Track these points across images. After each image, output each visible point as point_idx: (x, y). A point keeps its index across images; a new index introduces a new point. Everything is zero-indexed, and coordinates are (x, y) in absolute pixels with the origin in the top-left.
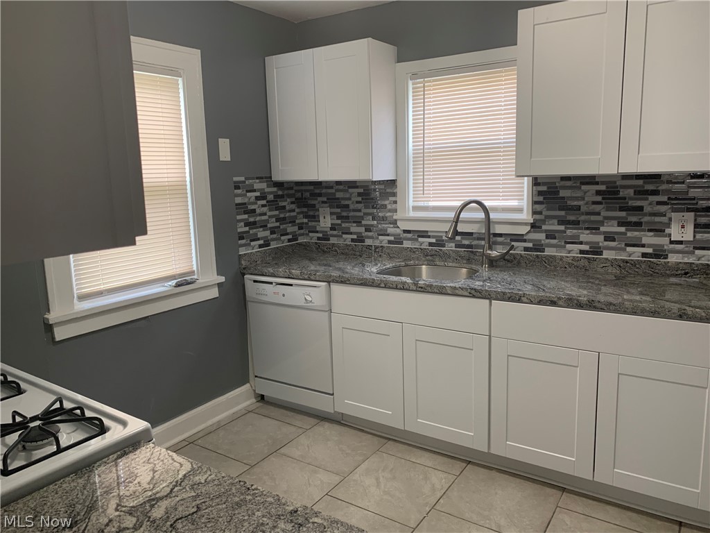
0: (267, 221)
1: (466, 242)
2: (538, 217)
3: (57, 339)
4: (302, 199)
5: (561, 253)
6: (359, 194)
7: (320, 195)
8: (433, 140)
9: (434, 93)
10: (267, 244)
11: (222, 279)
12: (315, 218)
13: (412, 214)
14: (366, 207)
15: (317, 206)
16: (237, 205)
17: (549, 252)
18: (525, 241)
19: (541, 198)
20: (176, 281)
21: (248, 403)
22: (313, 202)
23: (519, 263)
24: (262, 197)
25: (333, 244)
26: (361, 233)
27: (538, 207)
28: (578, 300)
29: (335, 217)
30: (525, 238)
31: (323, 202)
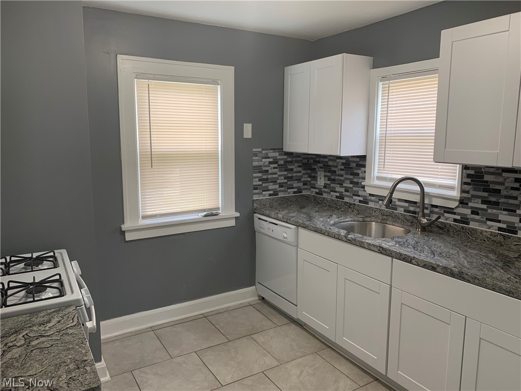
0: (277, 178)
1: (412, 209)
2: (465, 195)
3: (126, 240)
4: (308, 164)
5: (482, 227)
6: (343, 164)
7: (319, 162)
8: (394, 127)
9: (396, 92)
10: (275, 193)
11: (238, 215)
12: (315, 178)
13: (377, 182)
14: (347, 174)
15: (317, 170)
16: (254, 167)
17: (473, 225)
18: (454, 213)
19: (469, 180)
20: (205, 213)
21: (252, 299)
22: (314, 167)
23: (448, 231)
24: (275, 162)
25: (324, 198)
26: (342, 192)
27: (466, 187)
28: (451, 270)
29: (327, 178)
30: (455, 211)
31: (321, 167)
